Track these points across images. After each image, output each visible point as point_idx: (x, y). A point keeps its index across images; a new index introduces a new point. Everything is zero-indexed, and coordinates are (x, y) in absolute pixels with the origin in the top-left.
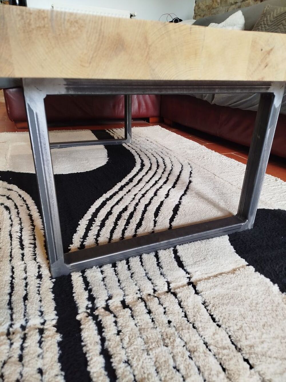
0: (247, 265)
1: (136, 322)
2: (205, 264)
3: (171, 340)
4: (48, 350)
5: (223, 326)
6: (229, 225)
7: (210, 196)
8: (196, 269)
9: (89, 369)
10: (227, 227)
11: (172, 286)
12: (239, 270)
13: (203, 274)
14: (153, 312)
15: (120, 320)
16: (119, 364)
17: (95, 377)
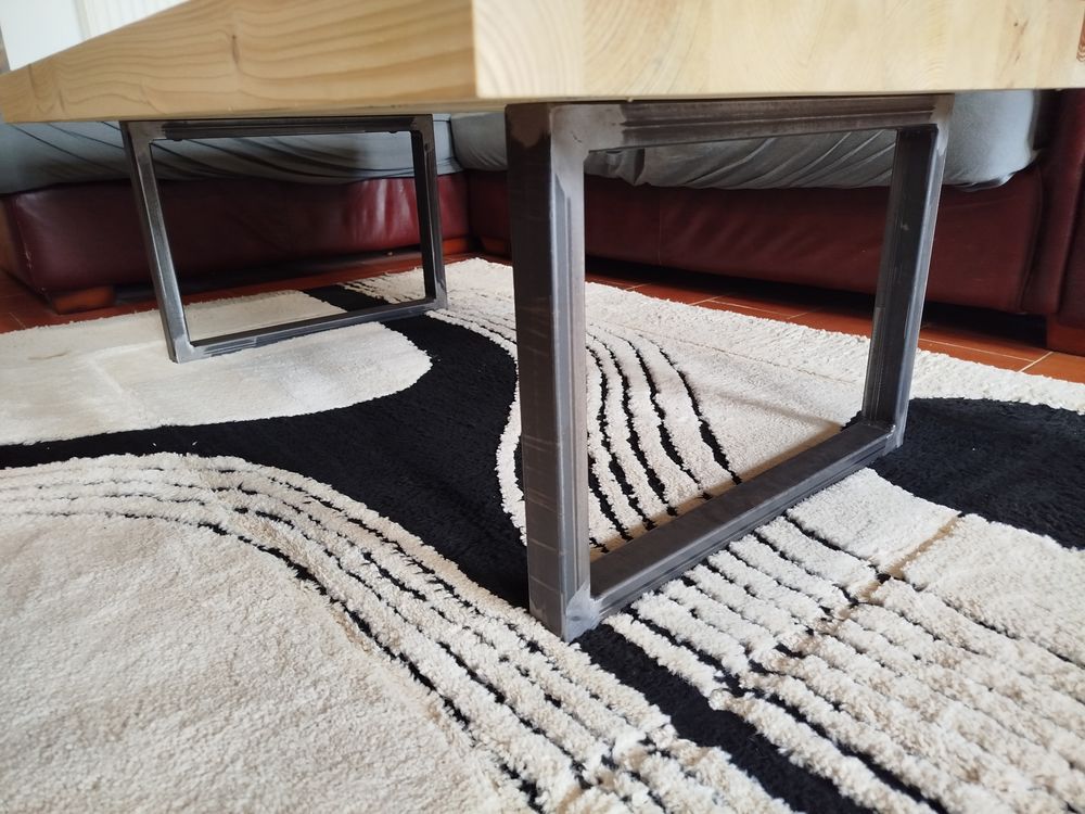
0: (960, 516)
1: (853, 676)
2: (878, 531)
3: (956, 686)
4: (724, 783)
5: (1023, 634)
6: (866, 444)
7: (757, 397)
8: (874, 547)
9: (844, 792)
10: (865, 448)
11: (852, 590)
12: (956, 526)
13: (893, 552)
14: (870, 648)
15: (819, 681)
16: (900, 761)
17: (878, 800)
